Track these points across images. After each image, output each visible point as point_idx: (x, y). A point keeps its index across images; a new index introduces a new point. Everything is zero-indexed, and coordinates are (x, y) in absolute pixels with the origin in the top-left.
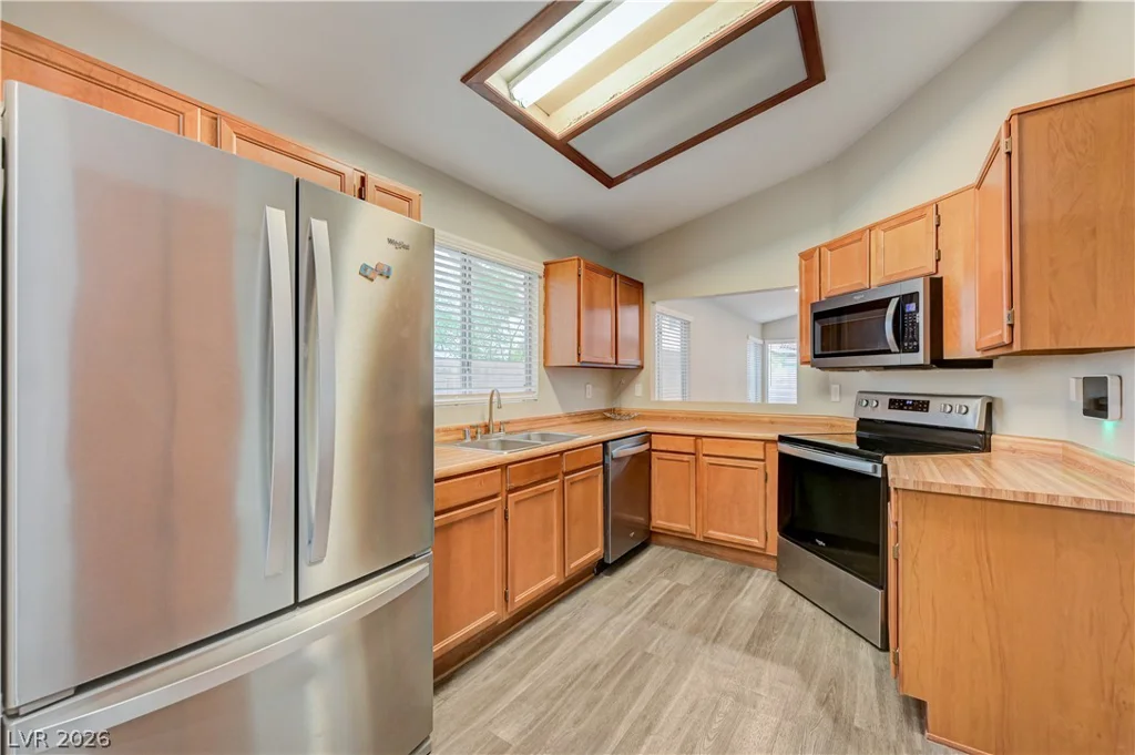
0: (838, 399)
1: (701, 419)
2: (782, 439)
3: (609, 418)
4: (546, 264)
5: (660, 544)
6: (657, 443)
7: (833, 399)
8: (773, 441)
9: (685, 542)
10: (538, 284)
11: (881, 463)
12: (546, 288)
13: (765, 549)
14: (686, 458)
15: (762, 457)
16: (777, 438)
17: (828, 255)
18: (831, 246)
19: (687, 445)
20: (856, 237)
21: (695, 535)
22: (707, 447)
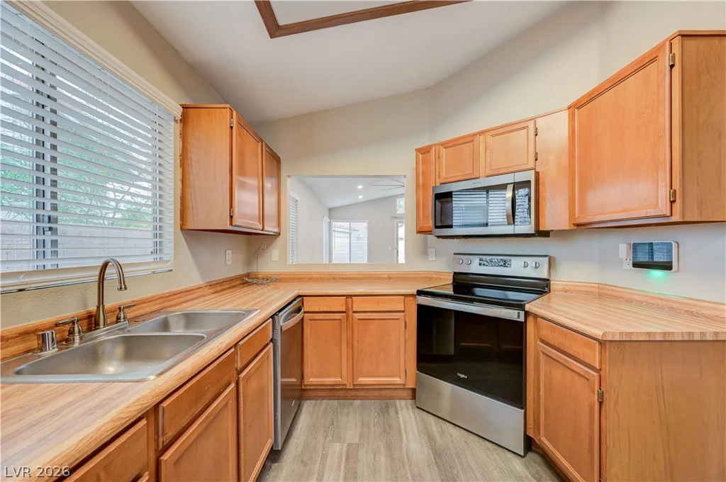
0: (434, 259)
1: (334, 278)
2: (420, 293)
3: (247, 282)
4: (185, 107)
5: (309, 399)
6: (309, 305)
7: (430, 259)
8: (412, 295)
9: (333, 392)
10: (173, 130)
11: (523, 310)
12: (184, 135)
13: (404, 385)
14: (338, 316)
15: (403, 309)
16: (415, 293)
17: (443, 151)
18: (446, 145)
19: (339, 305)
20: (470, 139)
21: (345, 385)
22: (358, 305)
